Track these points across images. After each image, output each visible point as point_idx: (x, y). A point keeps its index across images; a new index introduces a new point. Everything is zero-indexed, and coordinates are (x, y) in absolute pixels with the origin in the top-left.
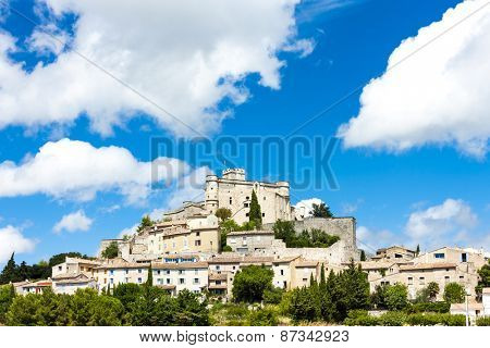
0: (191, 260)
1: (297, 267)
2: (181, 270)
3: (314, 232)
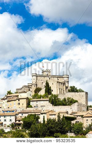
0: (13, 111)
1: (50, 115)
2: (5, 116)
3: (68, 99)
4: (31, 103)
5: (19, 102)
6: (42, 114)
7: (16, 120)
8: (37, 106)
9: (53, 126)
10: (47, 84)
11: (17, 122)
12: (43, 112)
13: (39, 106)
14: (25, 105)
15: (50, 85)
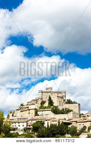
0: (25, 119)
1: (52, 121)
2: (19, 123)
3: (66, 109)
4: (38, 113)
5: (29, 112)
6: (46, 120)
7: (27, 126)
8: (42, 115)
9: (55, 129)
10: (50, 98)
11: (28, 127)
12: (48, 119)
13: (44, 114)
14: (34, 114)
15: (52, 99)
